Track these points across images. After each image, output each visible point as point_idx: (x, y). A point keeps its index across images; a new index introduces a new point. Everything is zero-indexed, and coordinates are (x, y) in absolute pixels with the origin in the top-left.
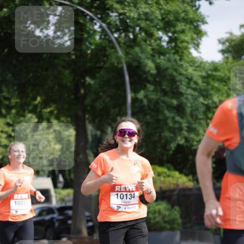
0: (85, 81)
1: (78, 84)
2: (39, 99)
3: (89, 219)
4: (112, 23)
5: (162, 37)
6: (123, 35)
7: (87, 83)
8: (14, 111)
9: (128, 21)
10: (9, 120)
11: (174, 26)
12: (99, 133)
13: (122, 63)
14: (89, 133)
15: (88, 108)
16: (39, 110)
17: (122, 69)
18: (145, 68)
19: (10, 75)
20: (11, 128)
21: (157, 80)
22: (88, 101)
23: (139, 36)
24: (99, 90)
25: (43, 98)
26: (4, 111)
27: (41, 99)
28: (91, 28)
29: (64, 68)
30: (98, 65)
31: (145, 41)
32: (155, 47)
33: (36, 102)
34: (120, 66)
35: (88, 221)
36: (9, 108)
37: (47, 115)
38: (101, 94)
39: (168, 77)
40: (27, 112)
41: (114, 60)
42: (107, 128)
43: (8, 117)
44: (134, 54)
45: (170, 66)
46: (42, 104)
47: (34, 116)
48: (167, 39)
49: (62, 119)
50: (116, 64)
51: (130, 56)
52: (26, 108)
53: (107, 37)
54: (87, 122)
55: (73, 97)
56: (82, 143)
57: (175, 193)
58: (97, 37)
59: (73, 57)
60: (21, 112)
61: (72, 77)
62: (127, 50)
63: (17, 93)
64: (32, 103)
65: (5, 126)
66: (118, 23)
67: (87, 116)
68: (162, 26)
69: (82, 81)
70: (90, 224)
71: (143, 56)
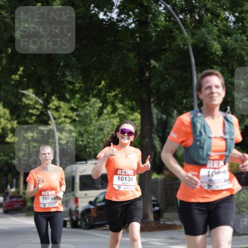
0: (150, 64)
1: (144, 67)
2: (103, 83)
3: (155, 203)
4: (178, 3)
5: (228, 18)
6: (188, 16)
7: (152, 66)
8: (78, 96)
9: (194, 1)
10: (73, 105)
11: (241, 6)
12: (164, 116)
13: (187, 45)
14: (154, 116)
15: (154, 91)
16: (103, 94)
17: (188, 51)
18: (211, 49)
19: (74, 59)
20: (75, 113)
21: (224, 60)
22: (153, 84)
23: (205, 16)
24: (165, 72)
25: (107, 81)
26: (67, 96)
27: (105, 83)
28: (157, 9)
29: (129, 50)
30: (163, 47)
31: (211, 22)
32: (222, 27)
33: (101, 86)
34: (186, 47)
35: (154, 206)
36: (73, 93)
37: (112, 98)
38: (166, 76)
39: (236, 58)
40: (91, 96)
41: (179, 42)
42: (173, 112)
43: (72, 101)
44: (200, 34)
45: (238, 46)
46: (106, 88)
47: (99, 101)
48: (233, 19)
49: (127, 103)
50: (182, 46)
51: (197, 37)
52: (91, 92)
53: (172, 19)
54: (152, 105)
55: (137, 80)
56: (147, 127)
57: (243, 176)
58: (163, 19)
59: (138, 40)
60: (85, 97)
61: (136, 60)
62: (193, 31)
63: (81, 77)
64: (97, 87)
65: (69, 111)
66: (183, 3)
67: (152, 99)
68: (228, 6)
69: (148, 64)
70: (157, 208)
71: (209, 37)
